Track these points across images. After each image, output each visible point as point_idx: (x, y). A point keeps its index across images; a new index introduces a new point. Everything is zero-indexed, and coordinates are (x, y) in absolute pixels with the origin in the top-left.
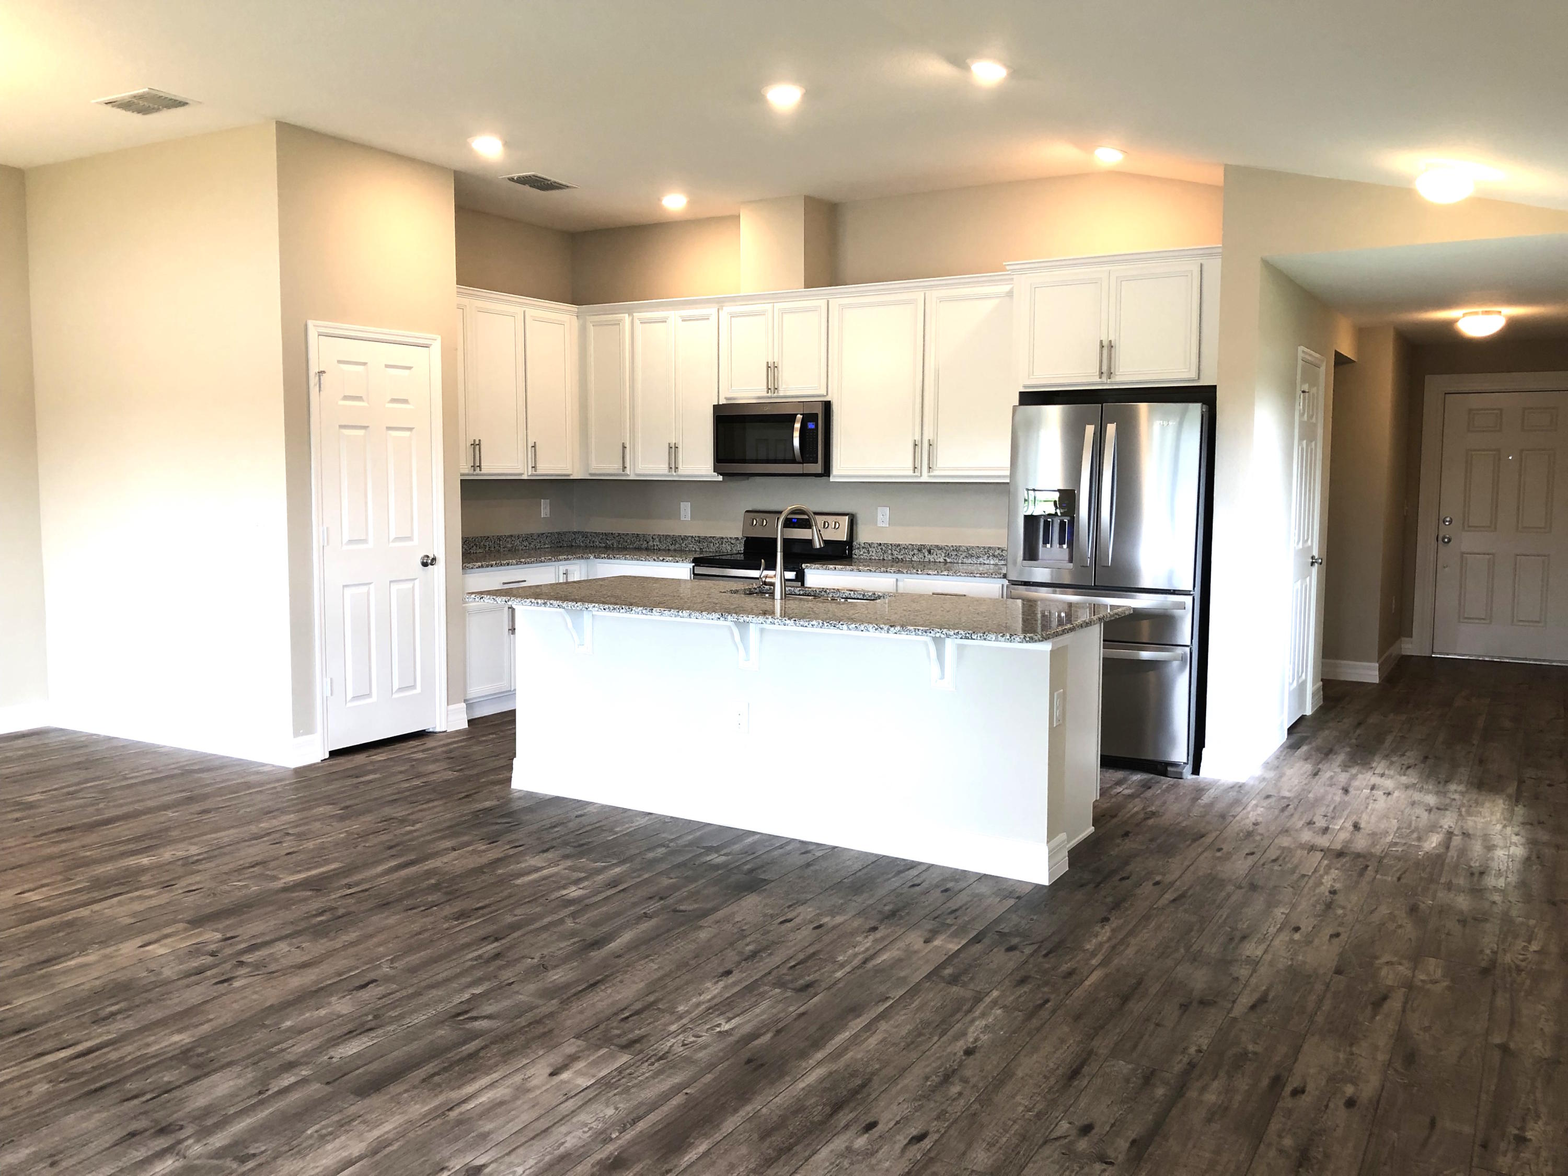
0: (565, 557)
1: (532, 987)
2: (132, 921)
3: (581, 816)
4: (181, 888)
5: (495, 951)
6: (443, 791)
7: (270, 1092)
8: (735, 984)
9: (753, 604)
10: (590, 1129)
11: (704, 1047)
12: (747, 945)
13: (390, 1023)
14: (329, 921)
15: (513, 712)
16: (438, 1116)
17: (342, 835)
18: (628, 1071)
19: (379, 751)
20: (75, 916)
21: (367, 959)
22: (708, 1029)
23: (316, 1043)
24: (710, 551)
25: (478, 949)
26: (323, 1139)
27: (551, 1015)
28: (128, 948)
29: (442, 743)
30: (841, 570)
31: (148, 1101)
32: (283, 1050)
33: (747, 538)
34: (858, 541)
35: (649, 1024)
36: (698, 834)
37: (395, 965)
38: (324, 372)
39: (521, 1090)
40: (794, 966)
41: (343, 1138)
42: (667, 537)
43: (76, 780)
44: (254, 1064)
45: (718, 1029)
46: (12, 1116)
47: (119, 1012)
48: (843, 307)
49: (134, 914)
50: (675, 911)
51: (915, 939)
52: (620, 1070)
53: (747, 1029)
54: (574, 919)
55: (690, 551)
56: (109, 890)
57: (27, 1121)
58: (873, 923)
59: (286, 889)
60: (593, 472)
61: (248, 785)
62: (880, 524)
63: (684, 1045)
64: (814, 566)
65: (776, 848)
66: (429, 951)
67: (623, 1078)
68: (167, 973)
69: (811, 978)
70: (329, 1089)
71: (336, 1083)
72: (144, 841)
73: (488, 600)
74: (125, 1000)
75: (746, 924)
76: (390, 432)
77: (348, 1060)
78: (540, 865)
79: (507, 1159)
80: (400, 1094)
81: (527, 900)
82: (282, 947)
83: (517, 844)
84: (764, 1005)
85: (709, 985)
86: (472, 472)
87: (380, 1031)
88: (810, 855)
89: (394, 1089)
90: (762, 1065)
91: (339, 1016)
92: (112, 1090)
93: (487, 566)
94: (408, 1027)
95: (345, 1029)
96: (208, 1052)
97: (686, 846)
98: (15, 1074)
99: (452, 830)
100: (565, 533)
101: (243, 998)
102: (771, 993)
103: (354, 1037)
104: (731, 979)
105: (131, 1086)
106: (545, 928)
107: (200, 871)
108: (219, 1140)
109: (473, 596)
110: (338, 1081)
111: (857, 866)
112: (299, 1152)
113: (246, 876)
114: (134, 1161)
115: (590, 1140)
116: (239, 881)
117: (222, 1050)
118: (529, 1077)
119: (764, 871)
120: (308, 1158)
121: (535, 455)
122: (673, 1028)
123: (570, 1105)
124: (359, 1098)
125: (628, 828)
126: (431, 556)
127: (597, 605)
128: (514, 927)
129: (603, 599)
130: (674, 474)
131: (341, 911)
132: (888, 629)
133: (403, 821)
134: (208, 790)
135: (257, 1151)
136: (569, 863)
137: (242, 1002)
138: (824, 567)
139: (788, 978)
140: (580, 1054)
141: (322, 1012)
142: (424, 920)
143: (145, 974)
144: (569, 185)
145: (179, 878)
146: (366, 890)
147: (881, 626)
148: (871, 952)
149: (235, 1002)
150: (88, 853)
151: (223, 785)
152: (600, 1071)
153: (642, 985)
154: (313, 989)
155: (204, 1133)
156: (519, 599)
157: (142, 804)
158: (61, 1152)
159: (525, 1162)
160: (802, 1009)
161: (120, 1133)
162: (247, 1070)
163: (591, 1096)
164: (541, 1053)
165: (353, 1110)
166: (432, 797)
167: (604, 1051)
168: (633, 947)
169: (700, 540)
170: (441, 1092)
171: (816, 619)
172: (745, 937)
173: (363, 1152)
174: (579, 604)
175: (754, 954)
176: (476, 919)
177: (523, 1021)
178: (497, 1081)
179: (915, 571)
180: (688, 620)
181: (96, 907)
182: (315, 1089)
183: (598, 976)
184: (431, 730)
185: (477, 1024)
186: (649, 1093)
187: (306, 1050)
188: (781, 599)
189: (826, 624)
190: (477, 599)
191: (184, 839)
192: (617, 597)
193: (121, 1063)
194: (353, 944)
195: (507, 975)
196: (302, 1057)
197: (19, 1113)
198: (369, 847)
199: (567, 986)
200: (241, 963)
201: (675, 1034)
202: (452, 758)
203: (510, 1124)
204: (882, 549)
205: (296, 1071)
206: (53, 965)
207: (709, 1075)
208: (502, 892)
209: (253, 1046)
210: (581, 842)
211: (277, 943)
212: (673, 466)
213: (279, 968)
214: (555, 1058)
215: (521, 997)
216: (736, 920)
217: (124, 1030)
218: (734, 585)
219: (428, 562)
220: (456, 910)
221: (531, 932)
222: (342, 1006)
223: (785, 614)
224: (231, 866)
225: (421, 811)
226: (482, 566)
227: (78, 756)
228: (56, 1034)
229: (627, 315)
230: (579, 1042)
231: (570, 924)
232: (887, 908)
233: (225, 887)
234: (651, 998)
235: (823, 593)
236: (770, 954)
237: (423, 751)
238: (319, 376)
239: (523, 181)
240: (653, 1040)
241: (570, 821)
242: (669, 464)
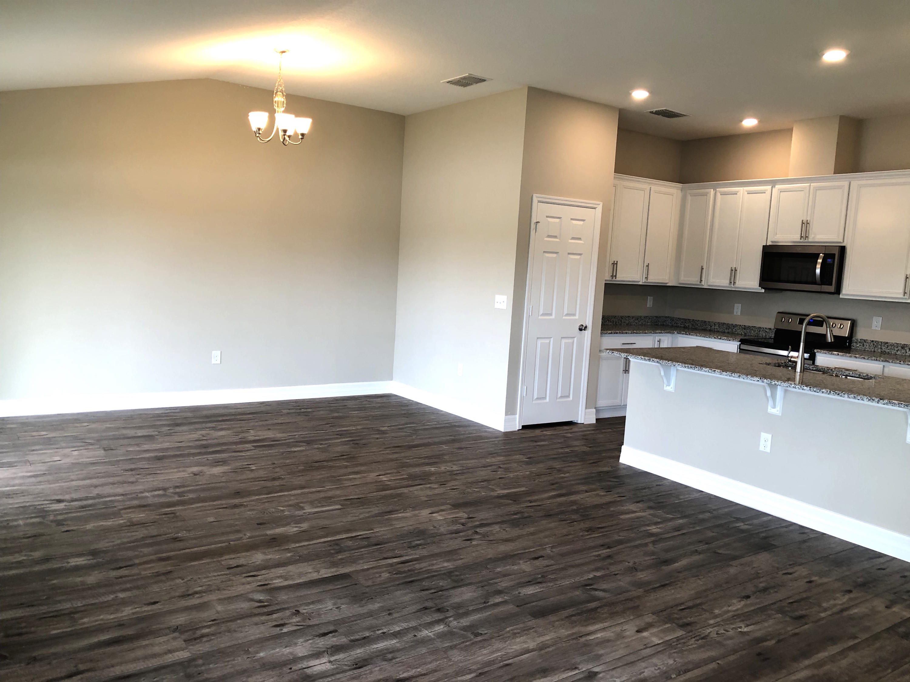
0: (660, 331)
1: (628, 579)
2: (426, 499)
3: (660, 485)
4: (449, 487)
5: (609, 554)
6: (582, 457)
7: (489, 604)
8: (752, 605)
9: (781, 374)
10: (659, 668)
11: (731, 638)
12: (761, 583)
13: (550, 582)
14: (519, 519)
15: (624, 417)
16: (574, 639)
17: (527, 473)
18: (683, 641)
19: (547, 429)
20: (402, 491)
21: (538, 544)
22: (734, 628)
23: (512, 583)
24: (752, 335)
25: (599, 551)
26: (515, 635)
27: (638, 597)
28: (425, 513)
29: (581, 430)
30: (843, 356)
31: (433, 593)
32: (496, 583)
33: (777, 329)
34: (856, 338)
35: (696, 616)
36: (731, 509)
37: (554, 550)
38: (539, 222)
39: (620, 636)
40: (792, 603)
41: (525, 637)
42: (724, 324)
43: (403, 422)
44: (482, 587)
45: (740, 630)
46: (372, 586)
47: (420, 545)
48: (860, 186)
49: (427, 496)
50: (715, 552)
51: (879, 604)
52: (678, 639)
53: (758, 634)
54: (654, 545)
55: (738, 334)
56: (416, 481)
57: (379, 590)
58: (848, 588)
59: (499, 497)
60: (681, 282)
61: (481, 438)
62: (874, 328)
63: (717, 634)
64: (823, 351)
65: (783, 527)
66: (572, 546)
67: (680, 644)
68: (442, 530)
69: (803, 612)
70: (517, 609)
71: (522, 607)
72: (432, 459)
73: (616, 354)
74: (422, 539)
75: (761, 569)
76: (569, 256)
77: (528, 596)
78: (635, 510)
79: (611, 673)
80: (554, 622)
81: (627, 528)
82: (496, 528)
83: (622, 495)
84: (771, 622)
85: (734, 601)
86: (611, 279)
87: (544, 585)
88: (805, 535)
89: (552, 618)
90: (768, 659)
91: (524, 572)
92: (417, 583)
93: (615, 333)
94: (560, 586)
95: (527, 579)
96: (461, 575)
97: (723, 515)
98: (374, 565)
99: (587, 480)
100: (660, 317)
101: (477, 551)
102: (775, 616)
103: (531, 585)
104: (749, 601)
105: (425, 584)
106: (636, 547)
107: (458, 480)
108: (465, 622)
109: (608, 351)
110: (523, 606)
111: (839, 548)
112: (503, 638)
113: (479, 486)
114: (425, 622)
115: (658, 675)
116: (476, 488)
117: (467, 576)
118: (625, 630)
119: (774, 540)
120: (507, 643)
121: (648, 272)
122: (712, 622)
123: (648, 651)
124: (533, 618)
125: (688, 498)
126: (585, 326)
127: (680, 364)
128: (620, 542)
129: (685, 361)
130: (733, 286)
131: (526, 515)
132: (879, 401)
133: (559, 471)
134: (462, 437)
135: (483, 633)
136: (652, 512)
137: (476, 553)
138: (830, 353)
139: (787, 609)
140: (655, 624)
141: (516, 568)
142: (570, 528)
143: (432, 528)
144: (685, 114)
145: (449, 481)
146: (539, 506)
147: (873, 398)
148: (846, 606)
149: (473, 552)
150: (408, 461)
151: (469, 436)
152: (666, 637)
153: (693, 592)
154: (512, 554)
155: (458, 616)
156: (635, 356)
157: (432, 439)
158: (394, 609)
159: (620, 677)
160: (797, 631)
161: (419, 606)
162: (478, 589)
163: (660, 650)
164: (632, 617)
165: (530, 624)
166: (576, 459)
167: (667, 626)
168: (687, 568)
169: (745, 328)
170: (576, 626)
171: (825, 388)
172: (760, 578)
173: (534, 647)
174: (670, 362)
175: (765, 590)
176: (598, 533)
177: (622, 597)
178: (607, 627)
179: (898, 362)
180: (738, 379)
181: (411, 489)
182: (510, 608)
183: (667, 581)
184: (575, 422)
185: (597, 593)
186: (696, 657)
187: (507, 586)
188: (801, 372)
189: (832, 393)
190: (610, 353)
191: (451, 461)
192: (693, 360)
193: (421, 571)
194: (532, 534)
195: (613, 569)
196: (505, 589)
197: (375, 585)
198: (541, 482)
199: (648, 583)
200: (476, 533)
201: (713, 626)
202: (587, 439)
203: (614, 653)
204: (874, 344)
205: (502, 595)
206: (392, 515)
207: (733, 656)
208: (612, 521)
209: (481, 577)
210: (659, 501)
211: (494, 525)
212: (732, 280)
213: (495, 539)
214: (640, 623)
215: (621, 583)
216: (754, 566)
217: (423, 555)
218: (768, 360)
219: (582, 328)
220: (587, 526)
221: (628, 547)
222: (525, 566)
223: (803, 383)
224: (473, 480)
225: (569, 466)
226: (611, 333)
227: (404, 410)
228: (392, 549)
229: (712, 190)
230: (654, 617)
231: (651, 547)
232: (859, 580)
233: (469, 490)
234: (698, 601)
235: (830, 371)
236: (776, 592)
237: (571, 433)
238: (536, 224)
239: (658, 113)
240: (698, 627)
241: (653, 487)
242: (730, 279)
